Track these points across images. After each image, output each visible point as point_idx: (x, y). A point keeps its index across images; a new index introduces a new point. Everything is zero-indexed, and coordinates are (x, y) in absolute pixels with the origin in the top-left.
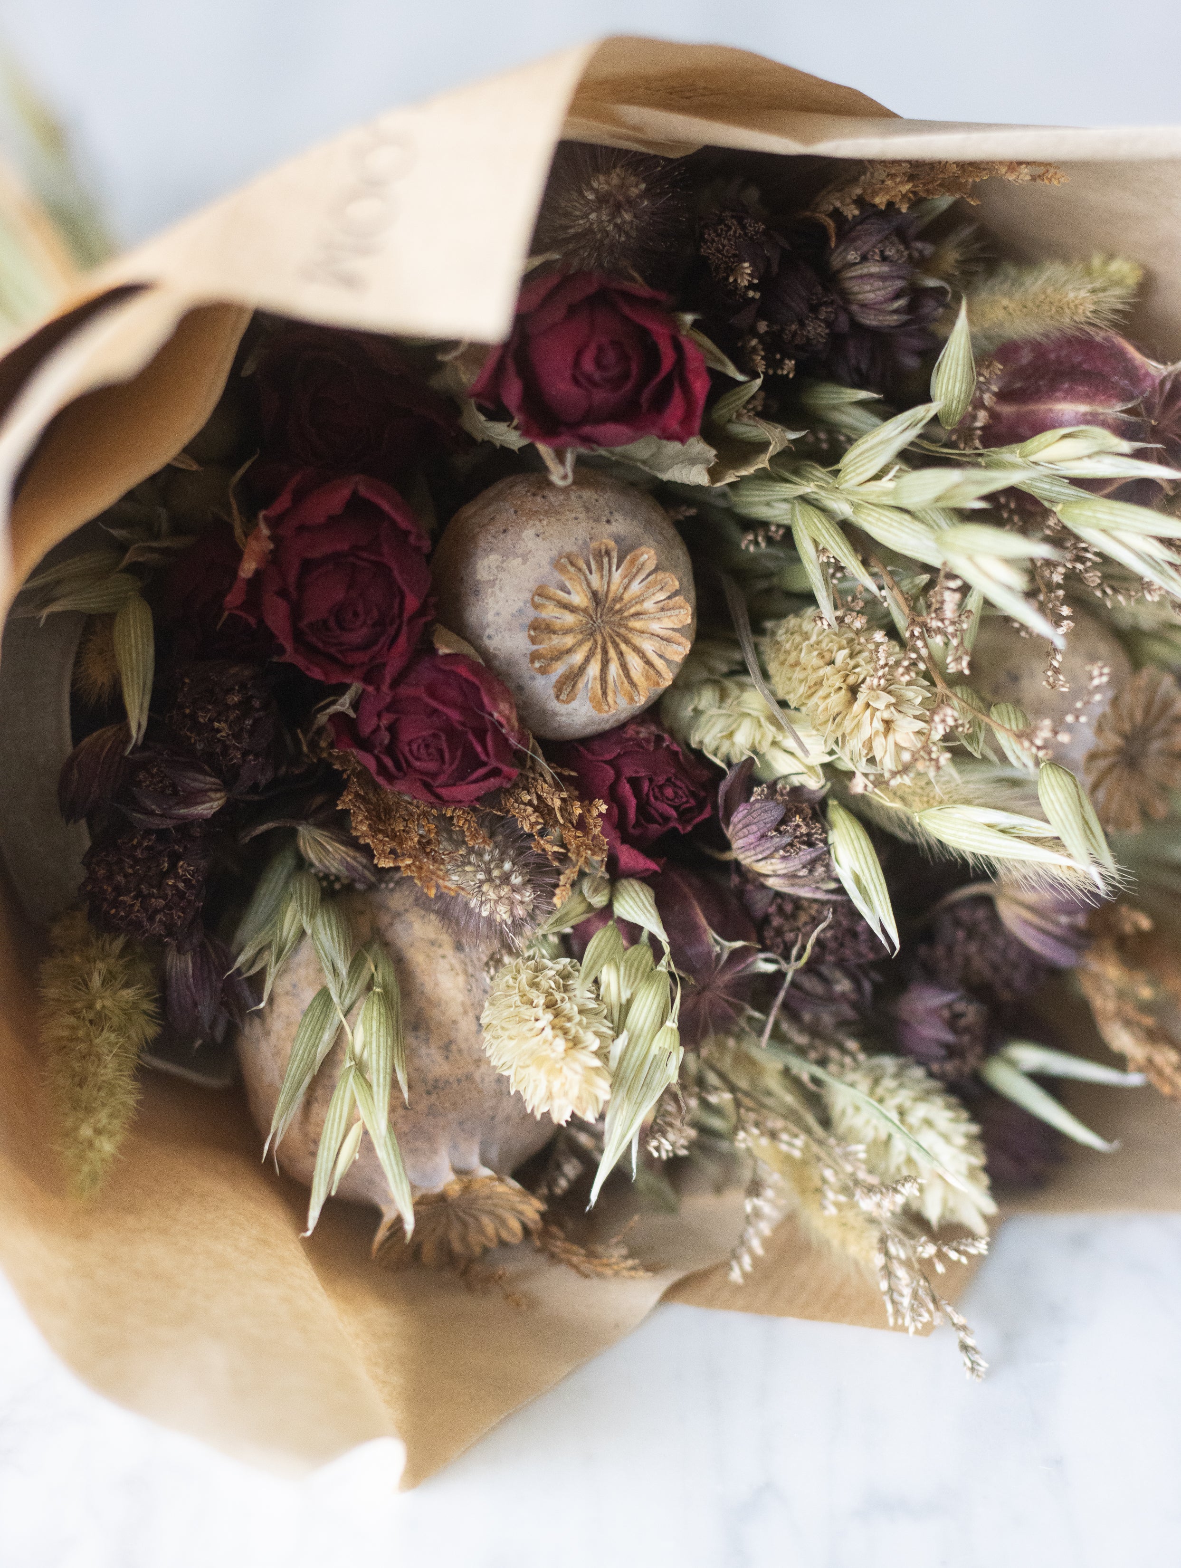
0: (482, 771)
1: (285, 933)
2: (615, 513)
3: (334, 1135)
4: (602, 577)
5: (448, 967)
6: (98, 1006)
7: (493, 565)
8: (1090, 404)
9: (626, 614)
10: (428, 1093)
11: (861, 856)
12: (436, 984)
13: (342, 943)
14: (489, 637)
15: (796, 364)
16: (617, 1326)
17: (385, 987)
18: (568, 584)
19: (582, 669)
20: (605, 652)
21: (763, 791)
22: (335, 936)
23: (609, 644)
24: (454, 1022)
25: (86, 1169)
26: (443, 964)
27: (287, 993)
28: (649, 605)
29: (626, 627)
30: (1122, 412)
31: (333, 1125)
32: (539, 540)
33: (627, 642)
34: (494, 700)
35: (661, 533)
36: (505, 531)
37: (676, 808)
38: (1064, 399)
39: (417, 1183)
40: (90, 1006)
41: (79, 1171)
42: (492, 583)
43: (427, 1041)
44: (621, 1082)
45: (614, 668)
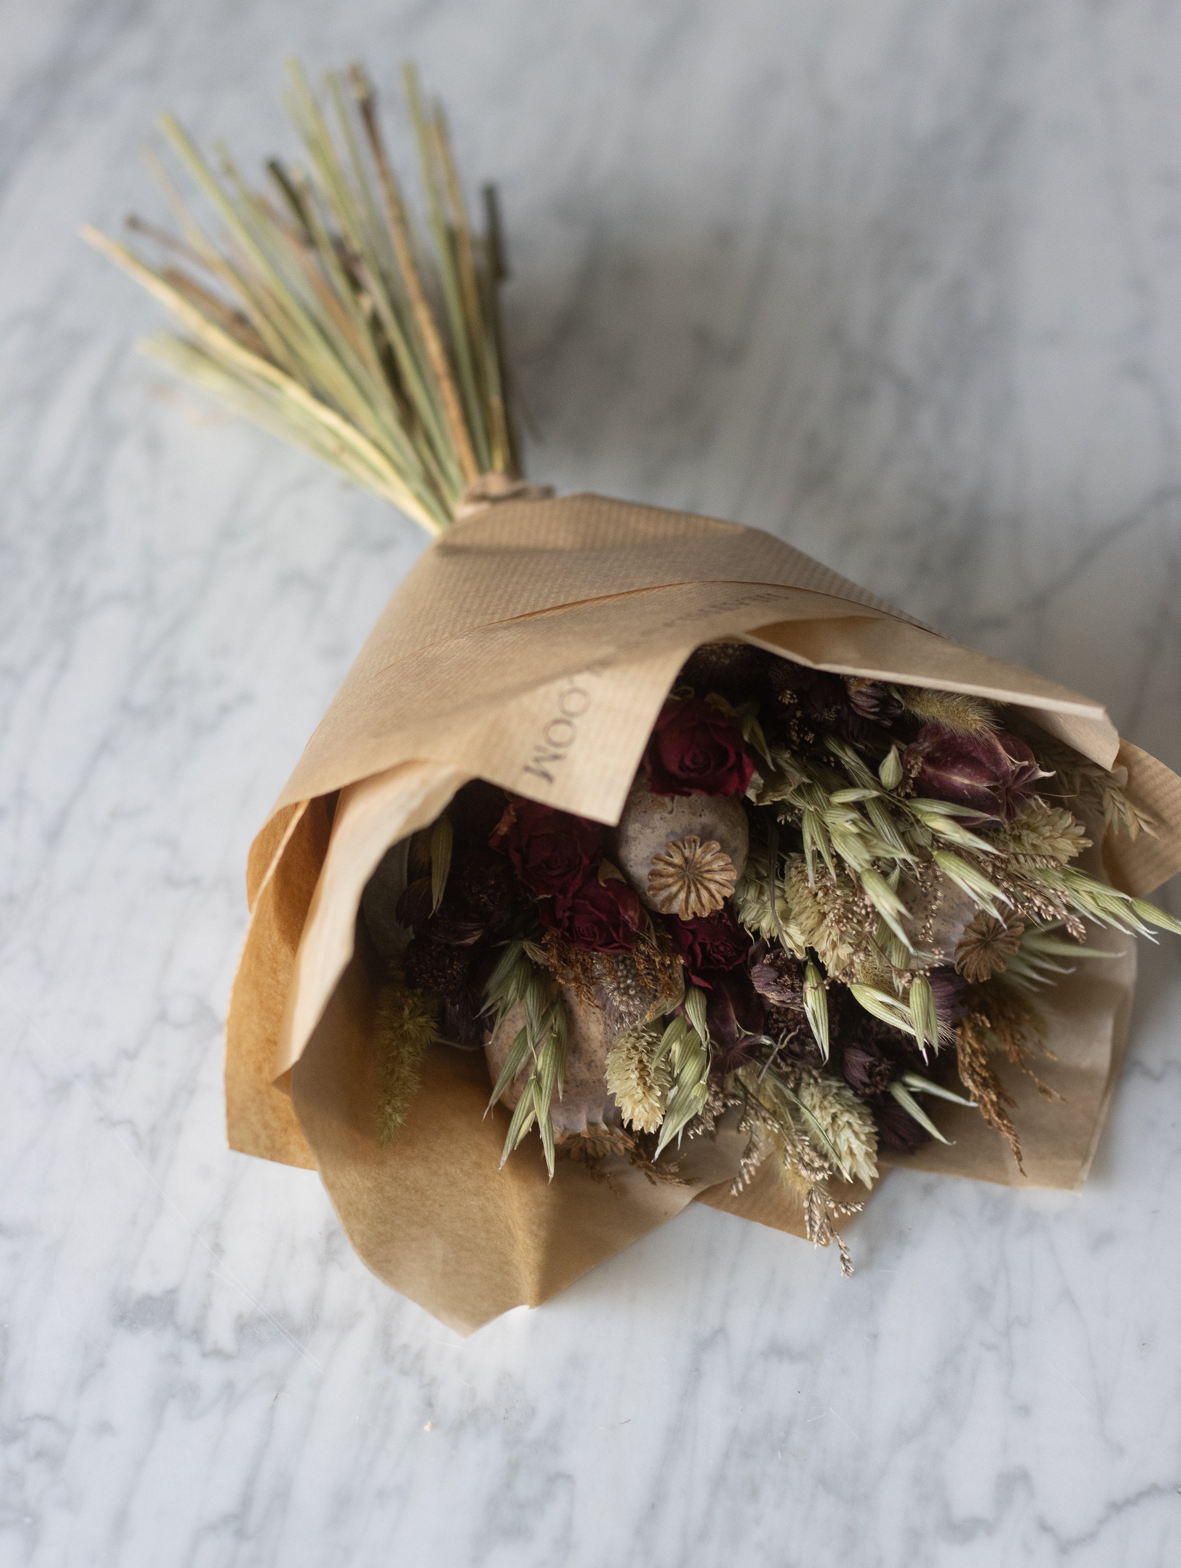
0: (615, 945)
1: (508, 999)
2: (705, 810)
3: (520, 1118)
4: (691, 852)
5: (595, 1019)
6: (405, 1028)
7: (637, 829)
8: (971, 780)
9: (702, 870)
10: (577, 1086)
11: (818, 1001)
12: (588, 1029)
13: (538, 1009)
14: (631, 866)
15: (815, 736)
16: (666, 1214)
17: (559, 1034)
18: (672, 853)
19: (676, 895)
20: (689, 887)
21: (771, 957)
22: (535, 1004)
23: (692, 884)
24: (595, 1051)
25: (386, 1132)
26: (594, 1017)
27: (509, 1020)
28: (715, 866)
29: (702, 877)
30: (987, 787)
31: (520, 1111)
32: (662, 822)
33: (702, 884)
34: (626, 910)
35: (730, 820)
36: (645, 812)
37: (724, 957)
38: (957, 774)
39: (568, 1127)
40: (402, 1026)
41: (382, 1132)
42: (635, 839)
43: (579, 1060)
44: (672, 1111)
45: (693, 896)
